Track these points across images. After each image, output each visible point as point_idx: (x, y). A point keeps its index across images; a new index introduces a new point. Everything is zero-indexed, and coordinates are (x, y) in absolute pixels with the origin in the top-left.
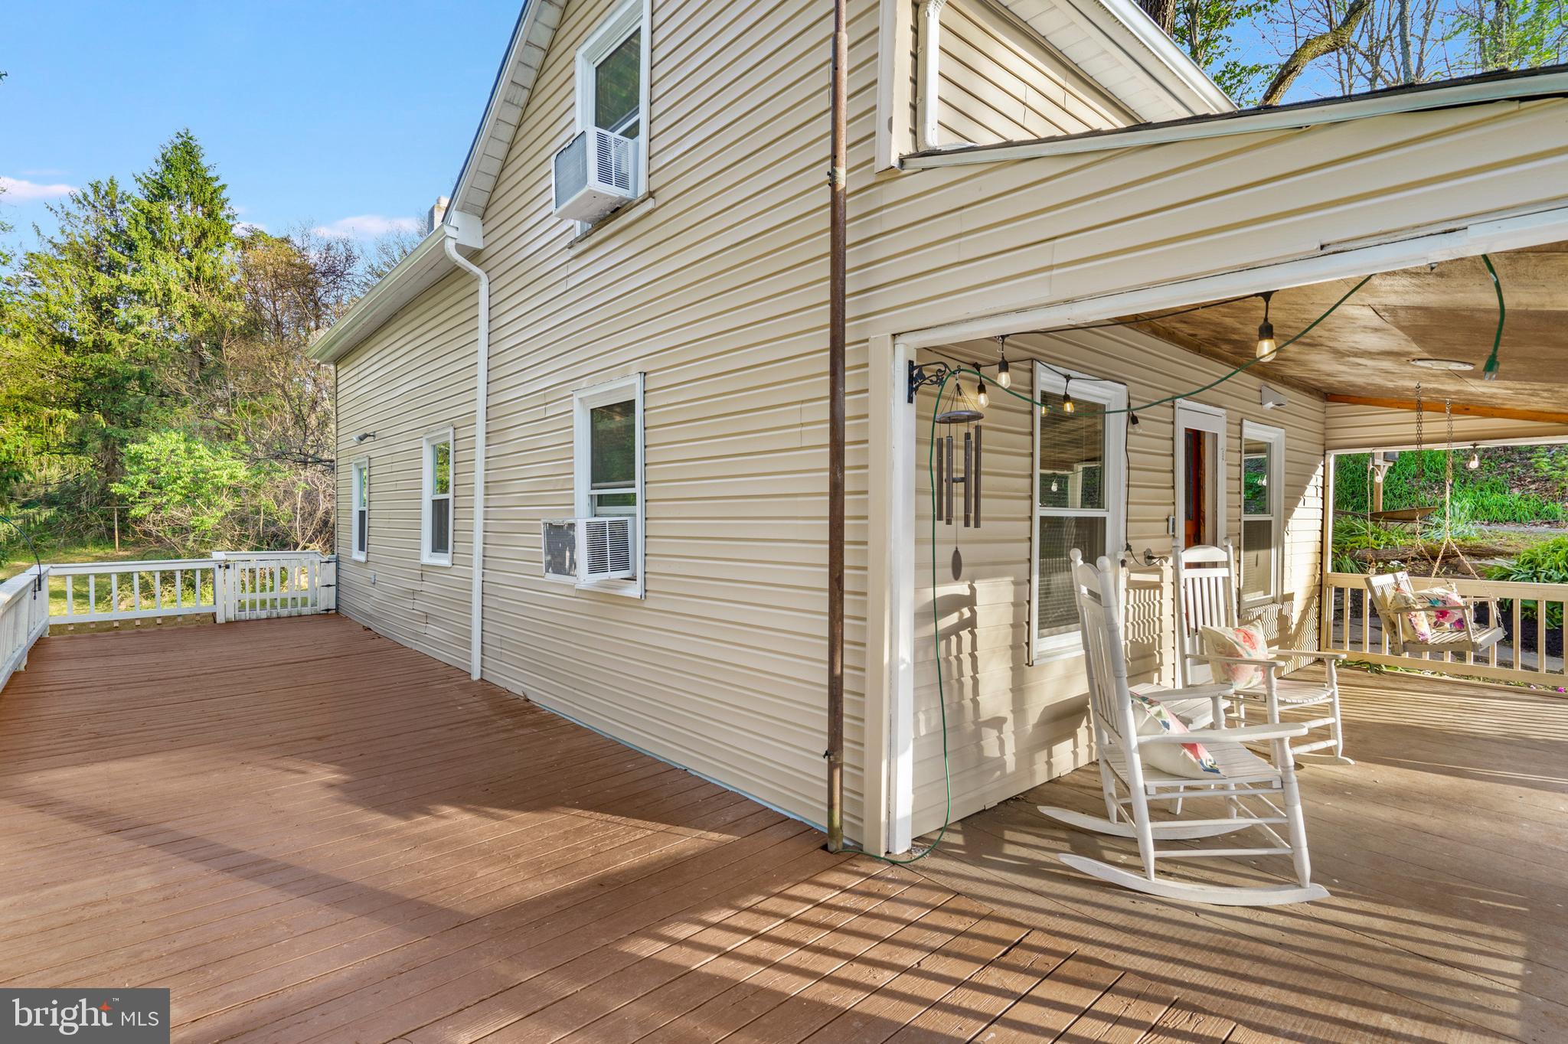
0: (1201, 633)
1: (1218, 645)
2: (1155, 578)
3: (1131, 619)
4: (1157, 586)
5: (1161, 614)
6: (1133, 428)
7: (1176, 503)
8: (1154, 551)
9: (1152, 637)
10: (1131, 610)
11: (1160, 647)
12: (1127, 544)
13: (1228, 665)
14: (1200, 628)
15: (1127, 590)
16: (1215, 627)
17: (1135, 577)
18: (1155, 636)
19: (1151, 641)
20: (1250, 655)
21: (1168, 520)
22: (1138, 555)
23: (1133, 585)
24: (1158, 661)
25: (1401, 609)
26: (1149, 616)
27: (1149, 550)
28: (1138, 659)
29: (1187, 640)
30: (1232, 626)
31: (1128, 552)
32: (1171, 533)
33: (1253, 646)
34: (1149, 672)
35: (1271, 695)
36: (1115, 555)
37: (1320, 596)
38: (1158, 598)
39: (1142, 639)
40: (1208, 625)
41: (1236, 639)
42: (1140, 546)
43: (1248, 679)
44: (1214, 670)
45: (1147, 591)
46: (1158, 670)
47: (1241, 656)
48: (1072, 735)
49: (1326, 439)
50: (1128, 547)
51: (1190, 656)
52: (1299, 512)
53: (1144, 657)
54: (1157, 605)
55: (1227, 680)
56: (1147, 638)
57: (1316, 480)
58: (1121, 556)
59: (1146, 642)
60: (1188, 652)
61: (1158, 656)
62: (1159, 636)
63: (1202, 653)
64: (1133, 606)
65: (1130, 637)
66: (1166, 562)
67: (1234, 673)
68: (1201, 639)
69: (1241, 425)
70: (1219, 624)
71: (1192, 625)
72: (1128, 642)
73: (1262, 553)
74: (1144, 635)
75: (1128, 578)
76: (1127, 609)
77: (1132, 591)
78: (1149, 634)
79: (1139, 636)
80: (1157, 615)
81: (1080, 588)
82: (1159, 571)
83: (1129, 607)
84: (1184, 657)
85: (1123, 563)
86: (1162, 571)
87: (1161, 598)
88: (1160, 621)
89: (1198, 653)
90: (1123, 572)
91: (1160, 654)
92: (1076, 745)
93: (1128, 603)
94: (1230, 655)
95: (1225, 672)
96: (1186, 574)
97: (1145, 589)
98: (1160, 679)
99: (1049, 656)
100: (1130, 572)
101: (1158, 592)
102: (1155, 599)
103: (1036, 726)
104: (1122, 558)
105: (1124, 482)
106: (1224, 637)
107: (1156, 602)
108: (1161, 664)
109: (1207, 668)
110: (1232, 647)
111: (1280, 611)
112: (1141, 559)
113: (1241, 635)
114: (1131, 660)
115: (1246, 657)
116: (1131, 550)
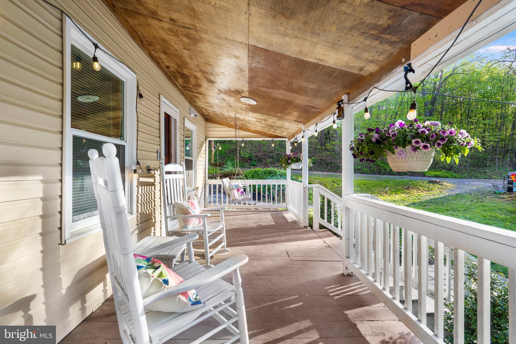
0: (173, 205)
1: (181, 210)
2: (151, 180)
3: (140, 202)
4: (153, 184)
5: (155, 198)
6: (140, 100)
7: (161, 145)
8: (151, 167)
9: (151, 210)
10: (140, 197)
11: (155, 214)
12: (137, 161)
13: (186, 219)
14: (173, 203)
15: (138, 187)
16: (179, 202)
17: (142, 179)
18: (152, 209)
19: (150, 211)
20: (194, 212)
21: (157, 152)
22: (143, 168)
23: (141, 184)
24: (154, 221)
25: (231, 189)
26: (149, 200)
27: (149, 166)
28: (144, 222)
29: (167, 208)
30: (185, 200)
31: (138, 166)
32: (159, 158)
33: (195, 209)
34: (149, 227)
35: (205, 230)
36: (131, 167)
37: (205, 188)
38: (153, 190)
39: (146, 211)
40: (176, 201)
41: (188, 206)
42: (144, 163)
43: (194, 223)
44: (179, 222)
45: (148, 187)
46: (154, 225)
47: (191, 213)
48: (103, 279)
49: (206, 135)
50: (138, 163)
51: (169, 217)
52: (200, 158)
53: (147, 220)
54: (153, 194)
55: (185, 225)
56: (148, 211)
57: (204, 148)
58: (134, 167)
59: (148, 212)
60: (168, 215)
61: (153, 218)
62: (154, 209)
63: (174, 215)
64: (141, 195)
65: (140, 211)
66: (157, 171)
67: (188, 222)
68: (174, 207)
69: (184, 119)
70: (180, 200)
71: (170, 202)
72: (138, 214)
73: (190, 171)
74: (147, 209)
75: (138, 179)
76: (137, 196)
77: (140, 187)
78: (149, 208)
79: (144, 210)
80: (153, 199)
81: (97, 180)
82: (153, 177)
83: (139, 195)
84: (166, 218)
85: (135, 171)
86: (155, 177)
87: (155, 190)
88: (154, 201)
89: (172, 215)
90: (136, 176)
91: (155, 217)
92: (105, 285)
93: (138, 193)
94: (186, 214)
95: (184, 222)
96: (167, 177)
97: (147, 186)
98: (155, 230)
99: (82, 233)
100: (139, 177)
101: (153, 187)
102: (152, 191)
103: (69, 288)
104: (134, 169)
105: (135, 128)
106: (184, 205)
107: (152, 192)
108: (155, 222)
109: (176, 221)
110: (187, 210)
111: (195, 193)
112: (145, 170)
113: (190, 204)
114: (140, 223)
115: (193, 214)
116: (139, 165)
